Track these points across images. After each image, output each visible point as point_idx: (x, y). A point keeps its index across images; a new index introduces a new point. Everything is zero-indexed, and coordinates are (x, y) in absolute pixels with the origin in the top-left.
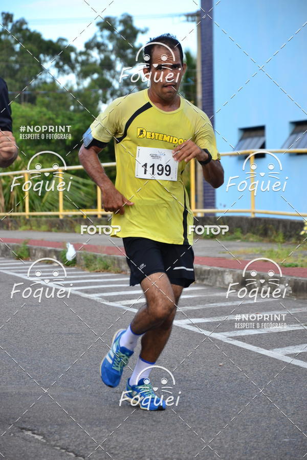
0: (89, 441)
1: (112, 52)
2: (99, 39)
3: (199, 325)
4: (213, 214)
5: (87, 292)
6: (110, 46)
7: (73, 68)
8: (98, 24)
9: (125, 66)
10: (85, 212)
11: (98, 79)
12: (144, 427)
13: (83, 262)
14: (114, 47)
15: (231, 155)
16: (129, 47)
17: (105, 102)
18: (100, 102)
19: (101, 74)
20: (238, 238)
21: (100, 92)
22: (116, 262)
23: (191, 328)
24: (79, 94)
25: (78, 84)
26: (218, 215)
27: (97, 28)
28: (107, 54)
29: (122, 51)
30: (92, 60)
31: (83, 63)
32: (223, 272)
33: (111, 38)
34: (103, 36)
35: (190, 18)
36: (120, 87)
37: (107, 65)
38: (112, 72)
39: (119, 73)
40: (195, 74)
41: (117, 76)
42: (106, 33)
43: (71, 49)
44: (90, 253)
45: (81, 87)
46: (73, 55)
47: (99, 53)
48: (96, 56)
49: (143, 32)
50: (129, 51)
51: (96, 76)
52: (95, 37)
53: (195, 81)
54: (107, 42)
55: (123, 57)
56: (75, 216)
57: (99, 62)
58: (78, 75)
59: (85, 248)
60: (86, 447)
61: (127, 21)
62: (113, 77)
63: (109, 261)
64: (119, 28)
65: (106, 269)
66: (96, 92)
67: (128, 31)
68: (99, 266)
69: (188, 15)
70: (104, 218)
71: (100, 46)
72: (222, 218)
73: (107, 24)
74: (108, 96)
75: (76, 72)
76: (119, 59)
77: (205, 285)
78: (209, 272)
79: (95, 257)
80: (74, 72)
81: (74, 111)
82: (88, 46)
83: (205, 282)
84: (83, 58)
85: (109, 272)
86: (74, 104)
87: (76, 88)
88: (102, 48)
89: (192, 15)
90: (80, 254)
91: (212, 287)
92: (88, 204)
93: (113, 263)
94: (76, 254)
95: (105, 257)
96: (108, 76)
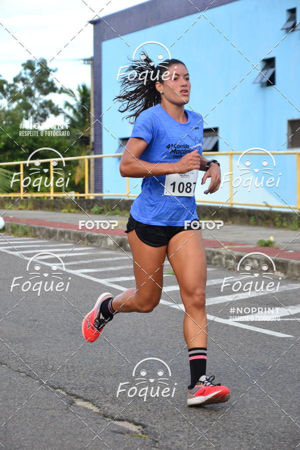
0: (10, 354)
1: (32, 84)
2: (23, 76)
3: (88, 274)
4: (101, 197)
5: (12, 250)
6: (31, 80)
7: (5, 95)
8: (23, 65)
9: (41, 94)
10: (12, 195)
11: (22, 103)
12: (49, 344)
13: (10, 230)
14: (34, 81)
15: (114, 157)
16: (44, 81)
17: (27, 119)
18: (24, 119)
19: (25, 100)
20: (118, 214)
21: (24, 112)
22: (33, 230)
23: (83, 276)
24: (8, 114)
25: (9, 106)
26: (105, 198)
27: (22, 68)
28: (29, 85)
29: (39, 84)
30: (18, 90)
31: (12, 92)
32: (106, 238)
33: (32, 75)
34: (26, 74)
35: (86, 62)
36: (38, 108)
37: (29, 93)
38: (32, 98)
39: (37, 99)
40: (89, 101)
41: (36, 101)
42: (28, 71)
43: (4, 82)
44: (15, 223)
45: (11, 108)
46: (5, 86)
47: (23, 85)
48: (20, 87)
49: (54, 71)
50: (44, 84)
51: (21, 101)
52: (20, 74)
53: (89, 105)
54: (29, 77)
55: (39, 88)
56: (5, 198)
57: (23, 91)
58: (8, 100)
59: (11, 220)
60: (9, 358)
61: (43, 63)
62: (33, 102)
63: (28, 229)
64: (38, 68)
65: (26, 234)
66: (21, 112)
67: (44, 70)
68: (20, 232)
69: (85, 60)
70: (25, 199)
71: (24, 80)
72: (107, 200)
73: (29, 65)
74: (29, 114)
75: (7, 97)
76: (37, 89)
77: (94, 246)
78: (97, 237)
79: (18, 226)
80: (5, 98)
81: (6, 125)
82: (16, 80)
83: (94, 244)
84: (12, 88)
85: (28, 236)
86: (5, 120)
87: (7, 109)
88: (26, 81)
89: (88, 60)
90: (8, 224)
91: (99, 247)
92: (15, 190)
93: (31, 230)
94: (5, 224)
95: (25, 226)
96: (29, 101)
